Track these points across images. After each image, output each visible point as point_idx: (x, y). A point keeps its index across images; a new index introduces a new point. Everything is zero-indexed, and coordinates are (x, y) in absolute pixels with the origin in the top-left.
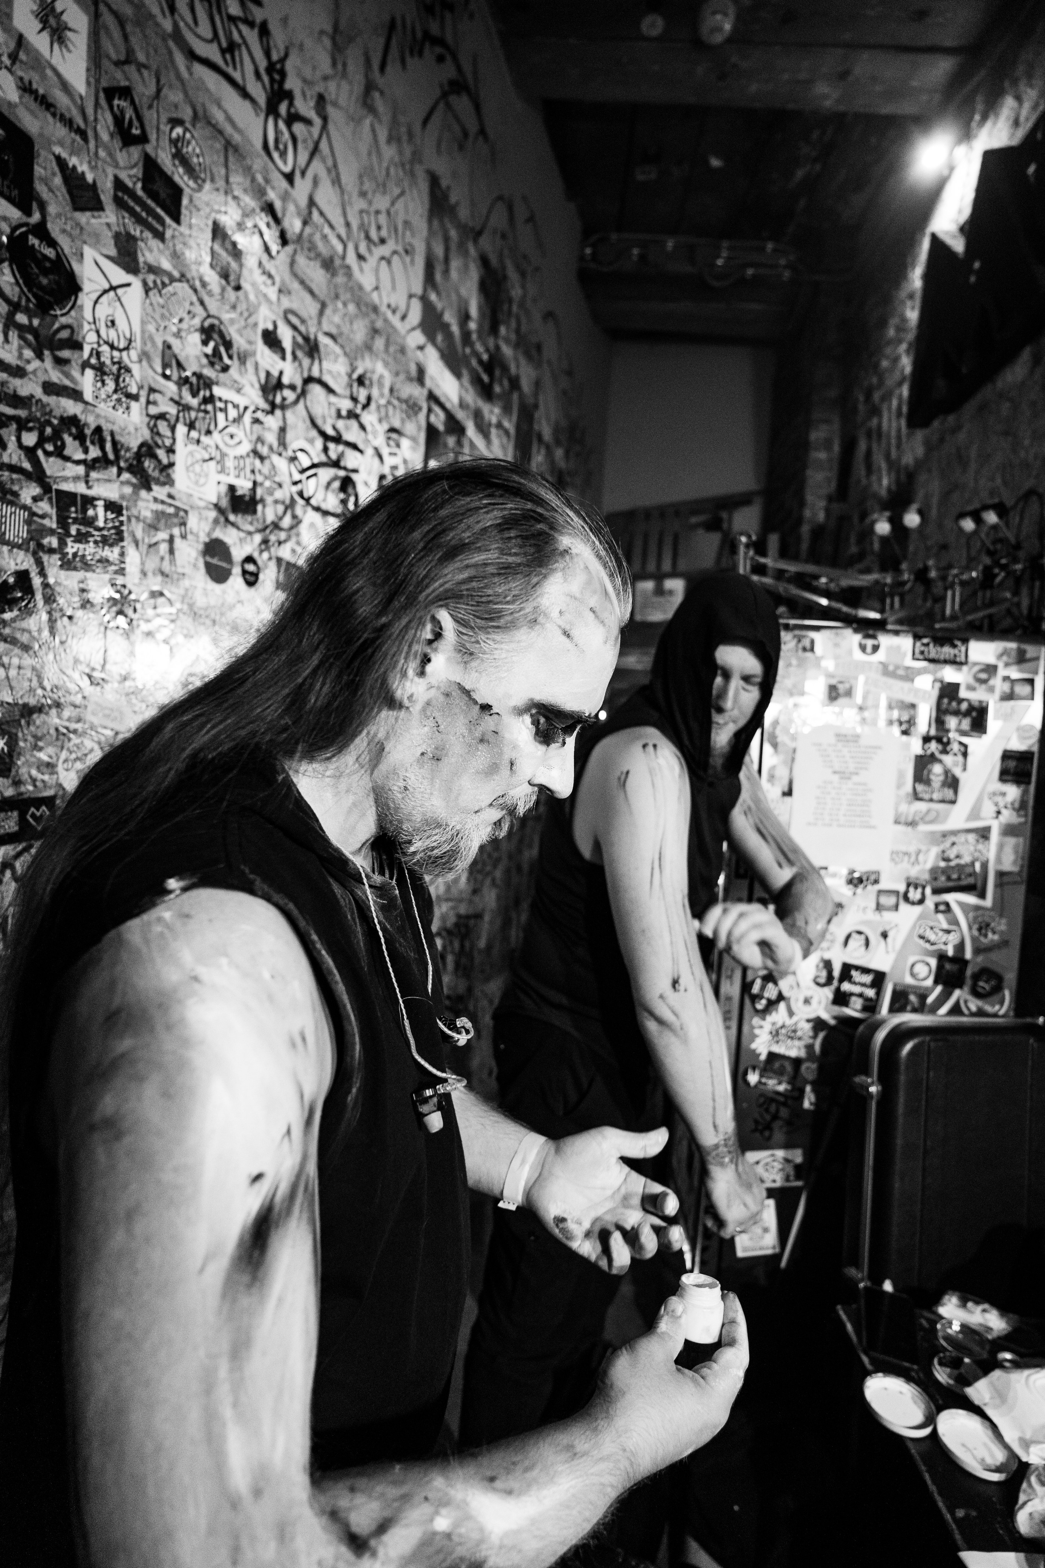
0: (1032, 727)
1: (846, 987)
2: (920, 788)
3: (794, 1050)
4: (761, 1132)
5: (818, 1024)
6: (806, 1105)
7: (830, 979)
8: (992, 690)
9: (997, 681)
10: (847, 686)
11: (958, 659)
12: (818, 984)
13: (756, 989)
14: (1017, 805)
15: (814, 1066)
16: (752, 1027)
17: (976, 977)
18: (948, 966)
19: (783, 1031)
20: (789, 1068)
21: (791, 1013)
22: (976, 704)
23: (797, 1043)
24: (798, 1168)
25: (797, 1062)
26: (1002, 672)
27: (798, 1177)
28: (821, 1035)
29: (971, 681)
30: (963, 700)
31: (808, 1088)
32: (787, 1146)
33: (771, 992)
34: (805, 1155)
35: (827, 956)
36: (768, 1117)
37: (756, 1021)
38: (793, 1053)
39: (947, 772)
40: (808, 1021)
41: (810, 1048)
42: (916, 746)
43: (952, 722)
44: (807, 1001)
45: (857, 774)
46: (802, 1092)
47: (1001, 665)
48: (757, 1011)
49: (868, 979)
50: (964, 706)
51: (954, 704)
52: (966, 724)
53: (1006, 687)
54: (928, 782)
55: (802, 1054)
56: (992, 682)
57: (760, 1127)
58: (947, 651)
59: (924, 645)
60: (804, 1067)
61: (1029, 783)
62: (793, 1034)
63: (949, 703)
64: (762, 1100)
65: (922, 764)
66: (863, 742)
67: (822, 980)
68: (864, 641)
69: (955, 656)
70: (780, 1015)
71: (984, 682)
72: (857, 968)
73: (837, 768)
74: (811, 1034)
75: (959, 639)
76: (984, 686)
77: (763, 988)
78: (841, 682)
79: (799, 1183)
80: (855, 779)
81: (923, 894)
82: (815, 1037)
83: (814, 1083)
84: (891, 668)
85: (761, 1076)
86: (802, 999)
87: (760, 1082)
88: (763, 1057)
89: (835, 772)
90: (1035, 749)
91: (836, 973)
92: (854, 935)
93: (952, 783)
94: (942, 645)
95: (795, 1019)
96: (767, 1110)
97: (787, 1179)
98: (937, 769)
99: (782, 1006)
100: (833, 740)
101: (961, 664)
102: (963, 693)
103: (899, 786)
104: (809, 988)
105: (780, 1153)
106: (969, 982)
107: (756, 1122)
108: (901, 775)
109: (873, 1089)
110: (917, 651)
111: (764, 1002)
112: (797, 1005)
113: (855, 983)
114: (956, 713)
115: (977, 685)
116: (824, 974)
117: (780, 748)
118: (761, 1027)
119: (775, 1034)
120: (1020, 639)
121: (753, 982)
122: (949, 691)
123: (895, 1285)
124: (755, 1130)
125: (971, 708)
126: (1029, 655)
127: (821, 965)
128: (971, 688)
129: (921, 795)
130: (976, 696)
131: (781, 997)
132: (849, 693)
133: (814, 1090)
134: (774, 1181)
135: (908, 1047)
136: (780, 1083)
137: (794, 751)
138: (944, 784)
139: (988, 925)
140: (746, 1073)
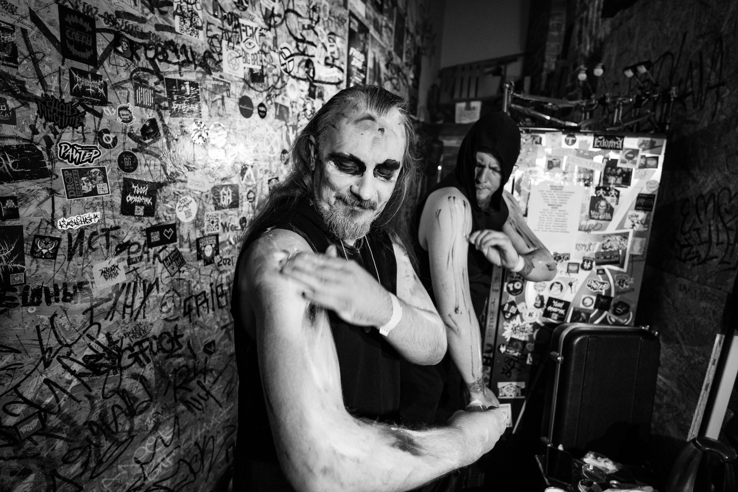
0: (655, 182)
1: (550, 308)
2: (593, 213)
3: (523, 337)
4: (506, 374)
5: (535, 325)
6: (528, 362)
7: (542, 304)
8: (635, 163)
9: (639, 160)
10: (558, 161)
11: (618, 147)
12: (536, 307)
13: (506, 308)
14: (643, 222)
15: (533, 345)
16: (503, 326)
17: (616, 306)
18: (602, 300)
19: (518, 328)
20: (520, 345)
21: (522, 320)
22: (626, 170)
23: (524, 334)
24: (523, 391)
25: (524, 343)
26: (641, 153)
27: (522, 394)
28: (537, 331)
29: (624, 158)
30: (619, 168)
31: (529, 355)
32: (517, 380)
33: (513, 310)
34: (526, 385)
35: (541, 294)
36: (509, 367)
37: (505, 323)
38: (523, 339)
39: (607, 205)
40: (530, 324)
41: (531, 336)
42: (592, 192)
43: (612, 180)
44: (530, 315)
45: (560, 206)
46: (526, 357)
47: (641, 150)
48: (506, 319)
49: (561, 305)
50: (619, 171)
51: (614, 170)
52: (619, 181)
53: (643, 161)
54: (597, 210)
55: (527, 339)
56: (635, 159)
57: (505, 372)
58: (612, 143)
59: (599, 140)
60: (527, 345)
61: (651, 211)
62: (523, 330)
63: (611, 170)
64: (507, 359)
65: (594, 202)
66: (564, 190)
67: (538, 305)
68: (568, 138)
69: (616, 145)
70: (517, 321)
71: (631, 158)
72: (556, 300)
73: (550, 203)
74: (532, 330)
75: (618, 137)
76: (630, 161)
77: (509, 308)
78: (554, 159)
79: (523, 397)
80: (560, 208)
81: (591, 265)
82: (534, 331)
83: (532, 353)
84: (581, 152)
85: (507, 349)
86: (528, 314)
87: (506, 351)
88: (508, 340)
89: (549, 205)
90: (656, 193)
91: (545, 302)
92: (555, 284)
93: (610, 210)
94: (609, 140)
95: (524, 323)
96: (509, 364)
97: (517, 395)
98: (603, 203)
99: (518, 317)
100: (549, 189)
101: (619, 149)
102: (619, 165)
103: (582, 212)
104: (531, 309)
105: (514, 384)
106: (612, 308)
107: (503, 369)
108: (583, 206)
109: (559, 358)
110: (596, 143)
111: (509, 314)
112: (526, 317)
113: (554, 307)
114: (615, 175)
115: (627, 160)
116: (539, 302)
117: (522, 193)
118: (508, 326)
119: (514, 330)
120: (652, 136)
121: (504, 305)
122: (611, 164)
123: (564, 447)
124: (503, 373)
125: (623, 172)
126: (656, 145)
127: (538, 298)
128: (623, 162)
129: (593, 217)
130: (626, 166)
131: (518, 312)
132: (559, 165)
133: (532, 356)
134: (511, 396)
135: (578, 340)
136: (515, 352)
137: (529, 194)
138: (606, 211)
139: (624, 281)
140: (499, 347)
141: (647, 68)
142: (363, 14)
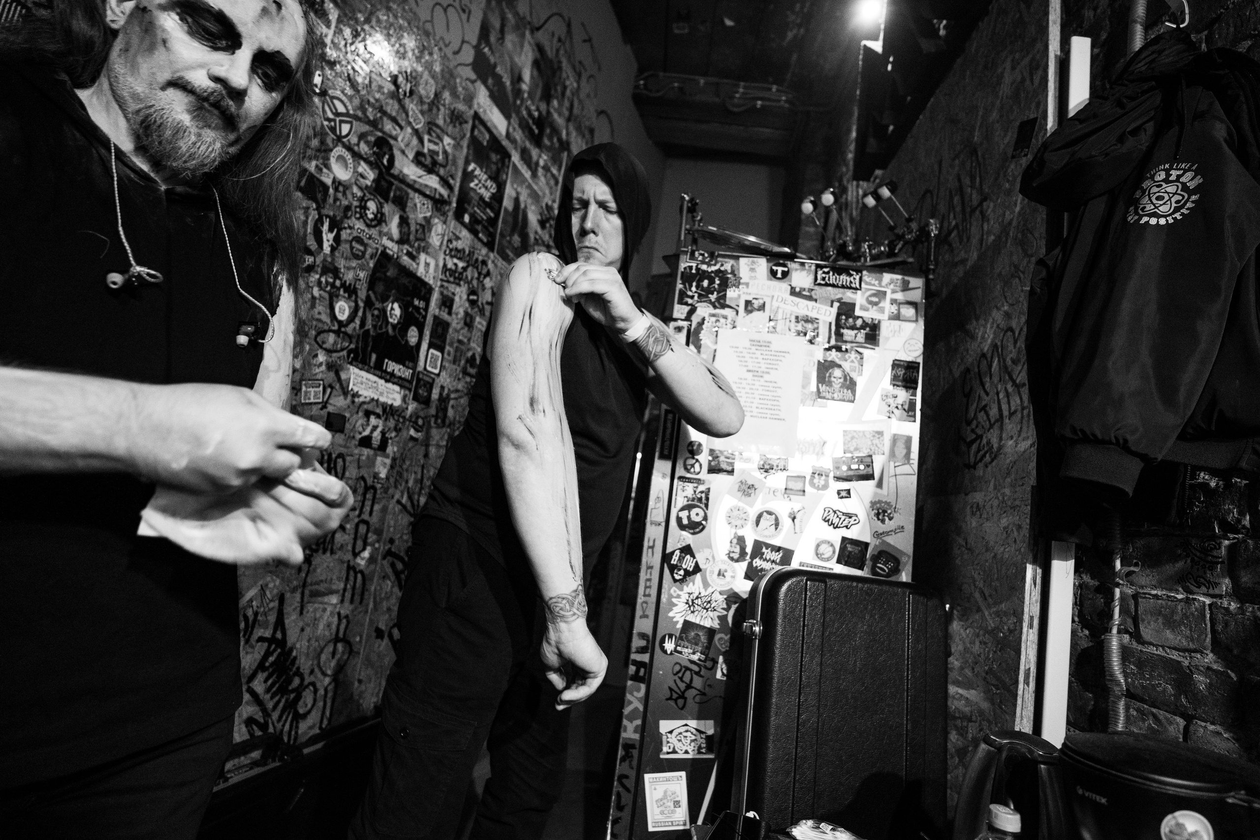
0: (917, 342)
1: (757, 562)
2: (823, 388)
3: (709, 620)
4: (676, 700)
5: (732, 597)
6: (719, 675)
7: (743, 553)
8: (882, 311)
9: (886, 304)
10: (761, 302)
11: (853, 285)
12: (732, 559)
13: (674, 560)
14: (906, 407)
15: (727, 637)
16: (671, 596)
17: (876, 558)
18: (850, 548)
19: (699, 601)
20: (703, 639)
21: (706, 584)
22: (869, 322)
23: (710, 614)
24: (709, 739)
25: (711, 632)
26: (889, 296)
27: (709, 750)
28: (734, 607)
29: (865, 303)
30: (858, 317)
31: (721, 659)
32: (699, 717)
33: (688, 563)
34: (716, 727)
35: (740, 533)
36: (682, 686)
37: (674, 590)
38: (708, 623)
39: (845, 376)
40: (721, 593)
41: (723, 619)
42: (818, 353)
43: (848, 334)
44: (720, 574)
45: (768, 373)
46: (715, 662)
48: (675, 581)
49: (777, 556)
50: (859, 322)
51: (851, 320)
52: (861, 337)
53: (894, 309)
54: (830, 384)
55: (716, 624)
56: (881, 305)
57: (675, 696)
58: (844, 279)
59: (824, 273)
60: (717, 637)
61: (916, 388)
62: (707, 606)
63: (846, 320)
64: (677, 668)
65: (824, 369)
66: (773, 347)
67: (736, 556)
68: (775, 268)
69: (851, 282)
70: (695, 586)
71: (876, 304)
72: (768, 546)
73: (751, 368)
74: (725, 606)
76: (875, 308)
77: (681, 559)
78: (756, 299)
79: (711, 756)
80: (767, 377)
81: (827, 482)
82: (728, 609)
83: (725, 654)
84: (798, 290)
85: (677, 645)
86: (716, 572)
87: (676, 650)
88: (679, 626)
89: (749, 371)
90: (920, 360)
91: (749, 550)
92: (765, 514)
93: (850, 384)
94: (840, 274)
95: (710, 590)
96: (681, 679)
98: (837, 373)
99: (698, 576)
100: (748, 344)
101: (856, 289)
102: (858, 312)
103: (805, 386)
104: (723, 562)
105: (693, 723)
106: (869, 563)
107: (671, 689)
108: (806, 377)
109: (757, 629)
110: (819, 277)
111: (682, 572)
112: (712, 578)
113: (765, 560)
114: (853, 328)
115: (870, 306)
116: (738, 550)
117: (702, 349)
118: (679, 596)
119: (691, 604)
120: (904, 273)
121: (673, 553)
122: (846, 310)
124: (670, 698)
125: (865, 325)
126: (911, 286)
127: (735, 541)
128: (863, 308)
129: (823, 394)
130: (870, 315)
131: (697, 569)
132: (762, 308)
133: (725, 661)
134: (686, 752)
135: (788, 584)
136: (694, 653)
137: (715, 351)
138: (843, 386)
139: (885, 511)
140: (663, 641)
141: (892, 191)
142: (504, 132)
